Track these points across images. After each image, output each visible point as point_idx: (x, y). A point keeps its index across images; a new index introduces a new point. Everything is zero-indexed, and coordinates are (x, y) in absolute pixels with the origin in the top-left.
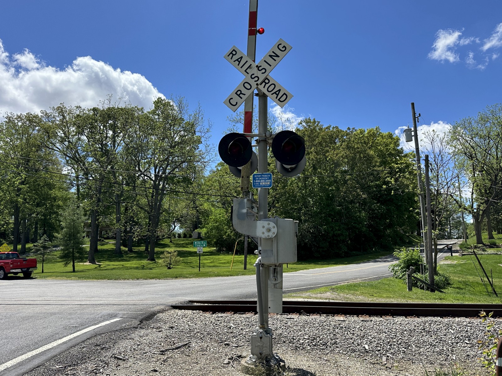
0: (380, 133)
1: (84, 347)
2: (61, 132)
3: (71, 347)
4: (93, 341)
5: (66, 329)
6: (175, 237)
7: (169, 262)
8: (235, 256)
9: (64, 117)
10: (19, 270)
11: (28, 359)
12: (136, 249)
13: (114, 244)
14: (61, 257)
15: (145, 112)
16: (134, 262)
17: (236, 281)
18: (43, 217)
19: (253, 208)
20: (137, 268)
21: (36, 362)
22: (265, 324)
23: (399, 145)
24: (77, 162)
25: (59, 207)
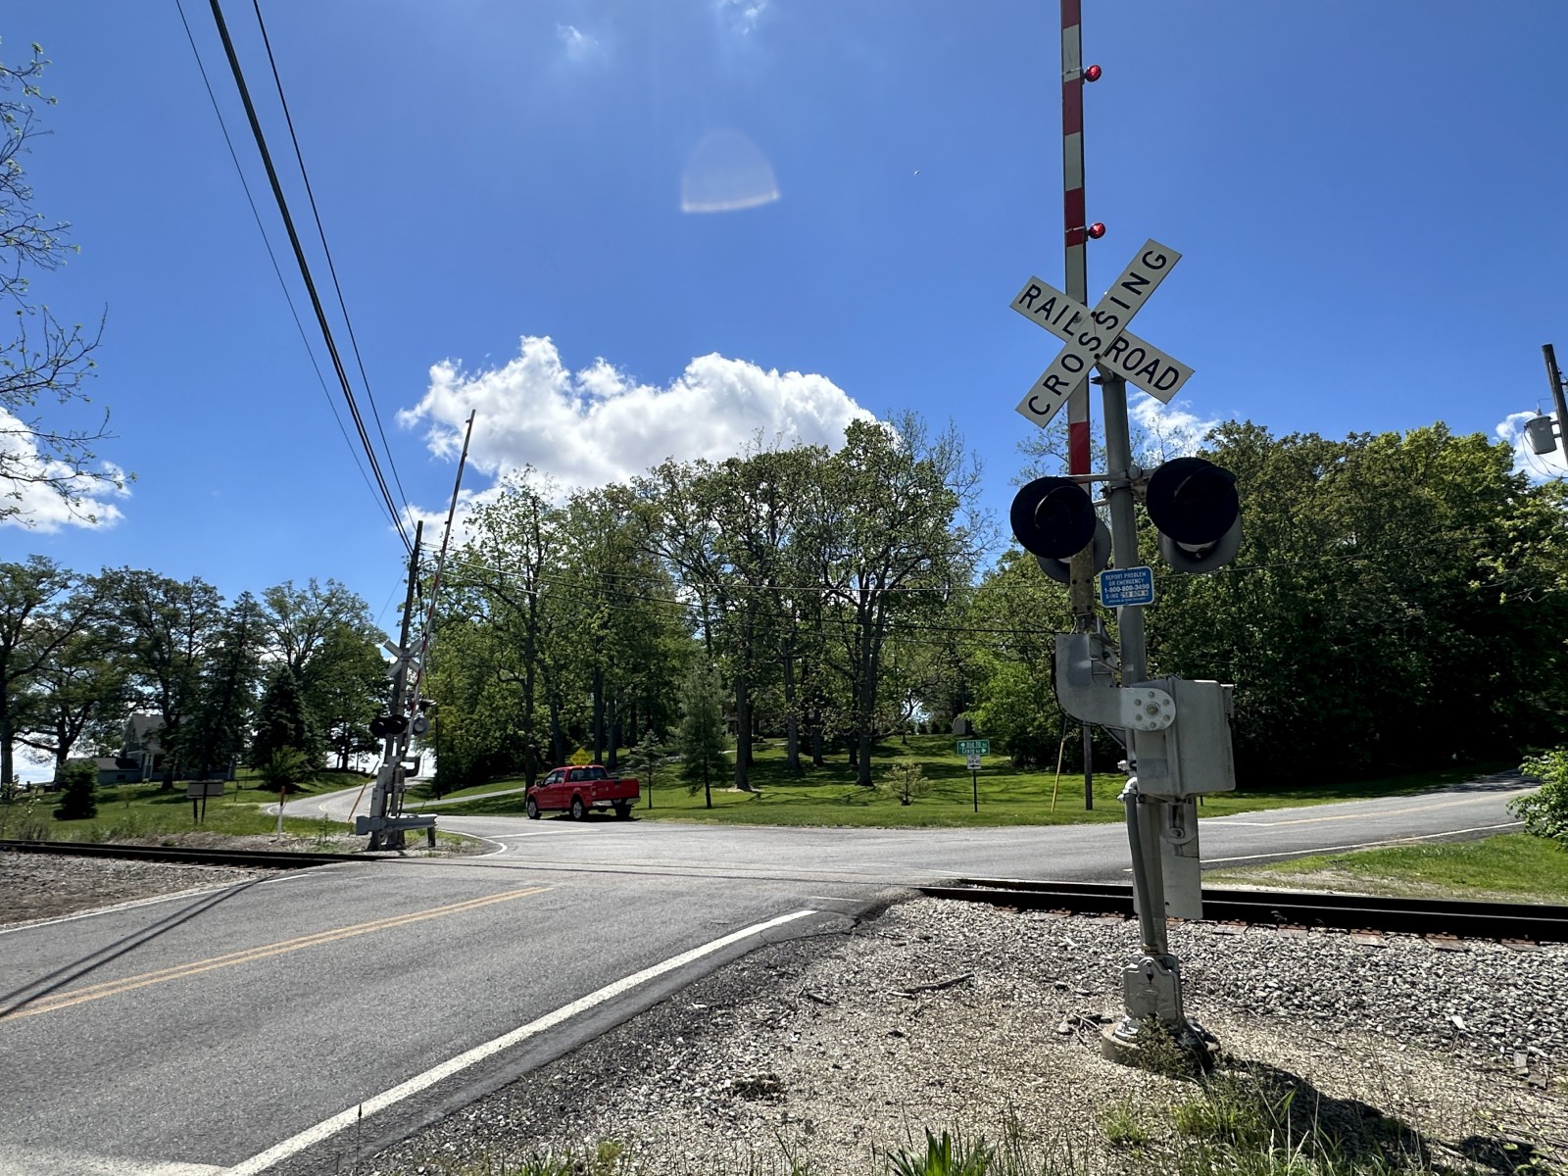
0: (1449, 438)
1: (743, 970)
2: (671, 516)
3: (719, 967)
4: (758, 957)
5: (705, 927)
6: (913, 733)
7: (904, 788)
8: (1062, 777)
9: (675, 486)
10: (608, 803)
11: (639, 985)
12: (829, 759)
13: (786, 748)
14: (683, 777)
15: (832, 455)
16: (829, 787)
17: (1067, 838)
18: (644, 694)
19: (1105, 655)
20: (836, 801)
21: (656, 993)
22: (1158, 942)
23: (1512, 465)
24: (703, 576)
25: (674, 670)
